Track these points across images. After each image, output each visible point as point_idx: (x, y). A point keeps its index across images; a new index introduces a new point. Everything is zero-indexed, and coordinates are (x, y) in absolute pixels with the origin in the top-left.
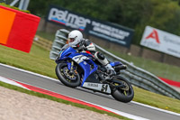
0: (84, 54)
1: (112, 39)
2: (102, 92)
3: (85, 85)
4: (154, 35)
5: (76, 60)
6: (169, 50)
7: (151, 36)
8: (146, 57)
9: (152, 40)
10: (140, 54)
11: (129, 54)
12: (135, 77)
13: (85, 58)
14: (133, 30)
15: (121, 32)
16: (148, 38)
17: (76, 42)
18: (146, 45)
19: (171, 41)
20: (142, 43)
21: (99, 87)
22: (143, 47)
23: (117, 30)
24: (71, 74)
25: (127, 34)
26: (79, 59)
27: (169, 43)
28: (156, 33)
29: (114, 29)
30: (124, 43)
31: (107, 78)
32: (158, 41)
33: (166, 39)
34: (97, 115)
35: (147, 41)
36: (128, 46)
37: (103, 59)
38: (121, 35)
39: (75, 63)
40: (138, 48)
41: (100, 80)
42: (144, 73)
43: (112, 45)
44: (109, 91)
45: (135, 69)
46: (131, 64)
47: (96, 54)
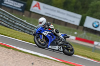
0: (48, 31)
1: (14, 8)
2: (58, 50)
3: (50, 47)
4: (37, 5)
5: (44, 34)
6: (46, 13)
7: (35, 6)
8: (33, 18)
9: (37, 8)
10: (30, 16)
11: (24, 16)
12: (28, 28)
13: (49, 32)
14: (26, 3)
15: (19, 4)
16: (34, 7)
17: (43, 24)
18: (33, 11)
19: (47, 9)
20: (31, 10)
21: (57, 48)
22: (31, 12)
23: (17, 3)
24: (42, 41)
25: (22, 5)
26: (46, 33)
27: (46, 10)
28: (38, 4)
29: (15, 2)
30: (21, 10)
31: (60, 43)
32: (39, 8)
33: (44, 8)
34: (7, 49)
35: (33, 9)
36: (23, 12)
37: (58, 33)
38: (19, 5)
39: (44, 35)
40: (28, 13)
41: (57, 44)
42: (32, 26)
43: (14, 11)
44: (62, 50)
45: (27, 24)
46: (25, 21)
47: (54, 30)
